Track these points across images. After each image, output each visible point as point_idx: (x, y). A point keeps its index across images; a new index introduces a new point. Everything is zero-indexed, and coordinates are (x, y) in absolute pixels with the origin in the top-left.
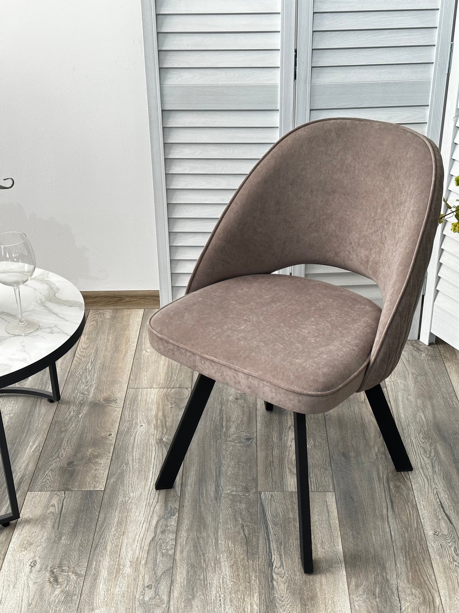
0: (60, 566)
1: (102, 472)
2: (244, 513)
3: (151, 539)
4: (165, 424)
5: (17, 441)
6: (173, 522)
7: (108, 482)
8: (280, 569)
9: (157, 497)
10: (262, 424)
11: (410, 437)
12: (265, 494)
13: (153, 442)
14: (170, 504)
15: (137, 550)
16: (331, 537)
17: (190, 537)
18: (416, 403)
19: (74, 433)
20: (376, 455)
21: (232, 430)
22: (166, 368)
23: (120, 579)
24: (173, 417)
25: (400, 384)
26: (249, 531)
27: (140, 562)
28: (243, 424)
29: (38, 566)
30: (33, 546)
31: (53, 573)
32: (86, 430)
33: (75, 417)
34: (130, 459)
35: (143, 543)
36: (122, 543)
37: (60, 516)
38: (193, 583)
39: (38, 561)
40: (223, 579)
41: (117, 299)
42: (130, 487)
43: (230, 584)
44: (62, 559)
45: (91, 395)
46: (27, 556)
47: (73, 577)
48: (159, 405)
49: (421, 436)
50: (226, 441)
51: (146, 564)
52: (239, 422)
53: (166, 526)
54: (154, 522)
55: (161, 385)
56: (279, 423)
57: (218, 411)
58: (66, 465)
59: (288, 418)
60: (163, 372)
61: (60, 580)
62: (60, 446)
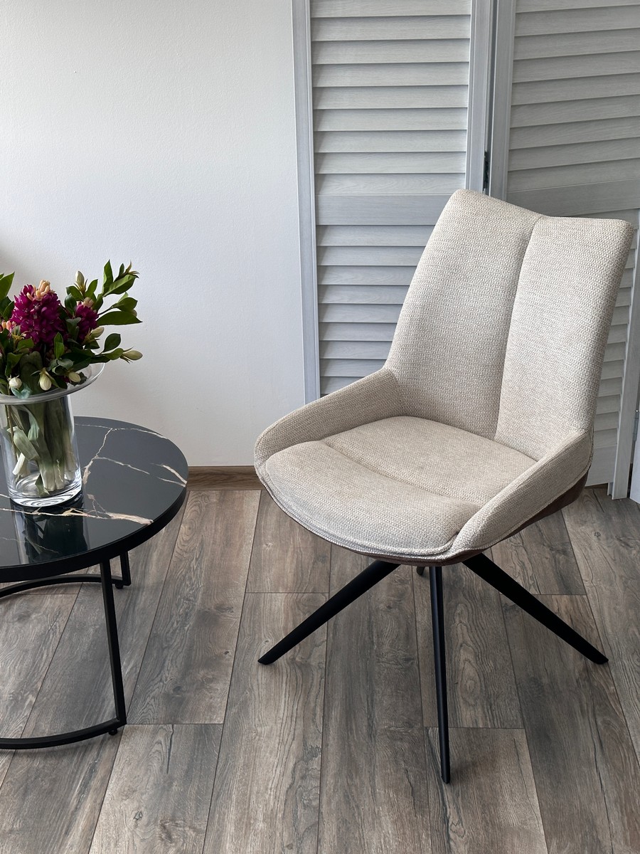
0: (173, 819)
1: (219, 700)
2: (407, 754)
3: (288, 786)
6: (315, 764)
7: (227, 714)
8: (458, 826)
9: (292, 733)
10: (425, 640)
11: (621, 659)
12: (433, 731)
13: (283, 665)
14: (310, 743)
15: (271, 800)
16: (522, 787)
17: (339, 784)
18: (628, 614)
19: (180, 650)
20: (577, 682)
21: (386, 648)
22: (294, 566)
23: (251, 837)
25: (604, 590)
26: (415, 777)
27: (277, 814)
28: (400, 640)
29: (145, 819)
30: (136, 794)
31: (165, 827)
32: (195, 647)
33: (180, 630)
34: (255, 684)
35: (278, 792)
36: (251, 791)
37: (169, 756)
38: (346, 842)
39: (145, 813)
40: (385, 837)
41: (225, 477)
42: (257, 719)
43: (394, 845)
44: (175, 810)
45: (199, 601)
46: (130, 807)
47: (191, 833)
48: (287, 614)
49: (636, 657)
50: (379, 662)
51: (283, 817)
52: (394, 637)
53: (307, 769)
54: (291, 765)
55: (289, 589)
57: (366, 624)
58: (172, 691)
59: (459, 633)
60: (290, 572)
61: (174, 837)
62: (162, 667)
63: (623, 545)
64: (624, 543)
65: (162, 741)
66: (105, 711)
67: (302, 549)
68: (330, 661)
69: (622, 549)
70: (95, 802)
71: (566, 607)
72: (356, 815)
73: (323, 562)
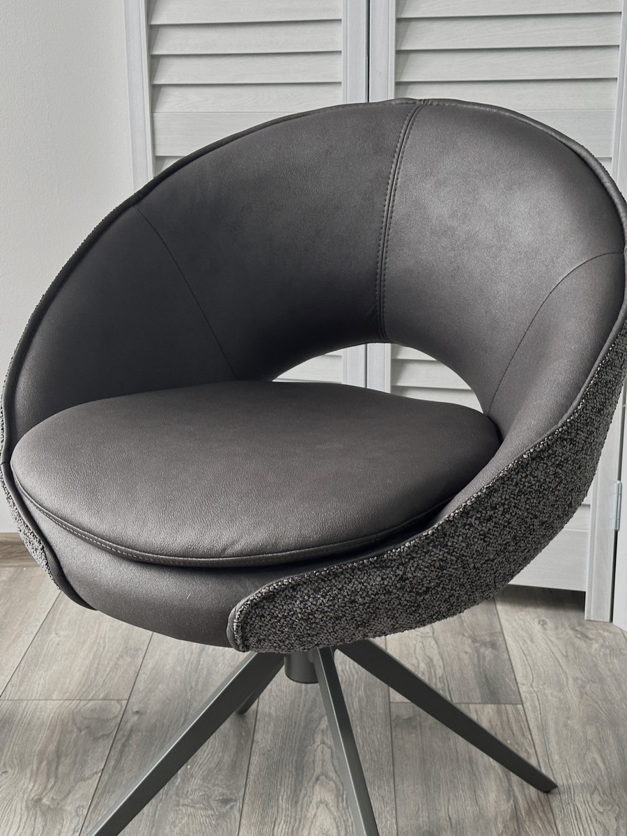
4: (57, 768)
10: (261, 770)
13: (19, 806)
18: (585, 732)
21: (196, 781)
22: (87, 662)
24: (76, 756)
25: (550, 697)
28: (220, 770)
48: (53, 732)
49: (597, 798)
50: (178, 805)
52: (213, 765)
55: (68, 694)
56: (296, 769)
59: (317, 758)
60: (79, 671)
63: (579, 636)
64: (581, 633)
67: (107, 640)
69: (578, 642)
71: (490, 722)
73: (133, 657)
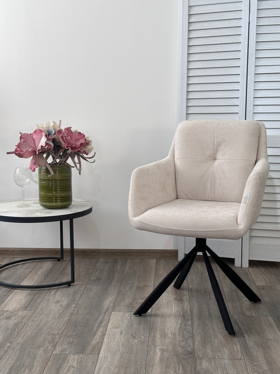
0: (135, 333)
3: (179, 327)
5: (102, 297)
6: (190, 322)
8: (249, 338)
9: (179, 315)
12: (235, 316)
14: (186, 317)
15: (173, 330)
17: (199, 327)
19: (131, 295)
21: (213, 296)
23: (167, 338)
27: (176, 334)
30: (119, 328)
31: (132, 335)
32: (136, 294)
33: (130, 291)
34: (162, 304)
35: (176, 328)
36: (165, 328)
37: (131, 319)
38: (205, 341)
39: (124, 332)
40: (220, 340)
41: (142, 254)
42: (164, 312)
43: (224, 342)
44: (135, 331)
45: (136, 284)
46: (118, 331)
47: (142, 337)
51: (179, 334)
53: (186, 324)
54: (180, 322)
57: (204, 291)
58: (129, 305)
61: (137, 337)
62: (125, 299)
65: (128, 316)
66: (104, 309)
68: (191, 299)
70: (104, 329)
72: (208, 334)
